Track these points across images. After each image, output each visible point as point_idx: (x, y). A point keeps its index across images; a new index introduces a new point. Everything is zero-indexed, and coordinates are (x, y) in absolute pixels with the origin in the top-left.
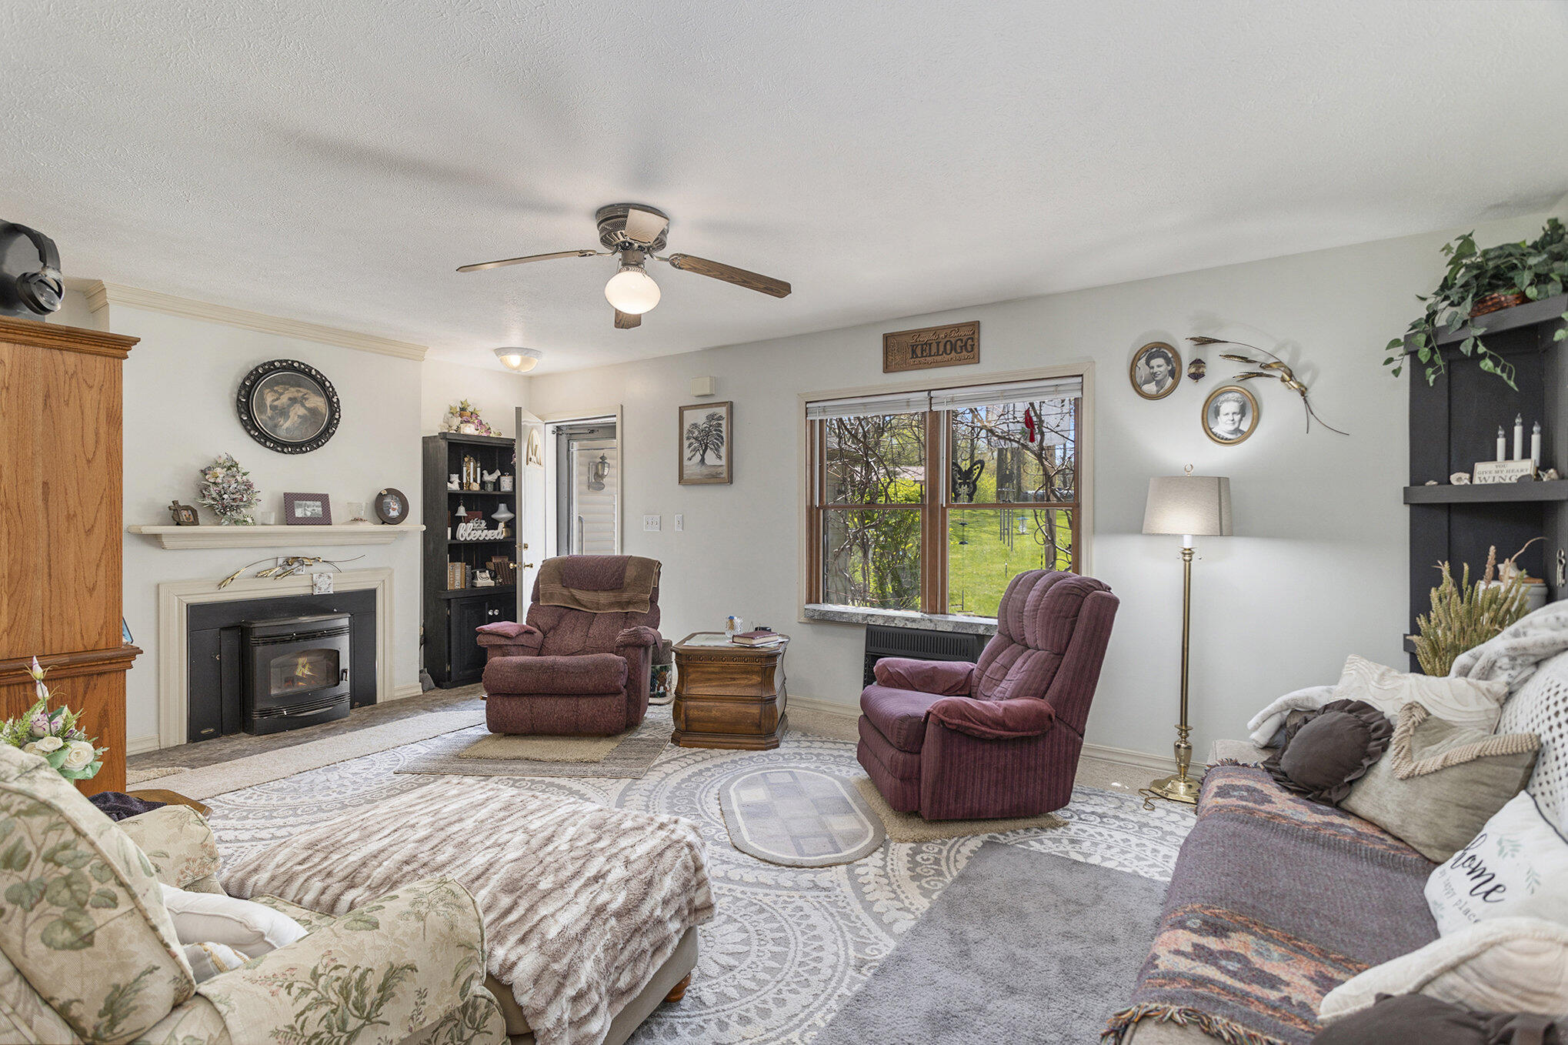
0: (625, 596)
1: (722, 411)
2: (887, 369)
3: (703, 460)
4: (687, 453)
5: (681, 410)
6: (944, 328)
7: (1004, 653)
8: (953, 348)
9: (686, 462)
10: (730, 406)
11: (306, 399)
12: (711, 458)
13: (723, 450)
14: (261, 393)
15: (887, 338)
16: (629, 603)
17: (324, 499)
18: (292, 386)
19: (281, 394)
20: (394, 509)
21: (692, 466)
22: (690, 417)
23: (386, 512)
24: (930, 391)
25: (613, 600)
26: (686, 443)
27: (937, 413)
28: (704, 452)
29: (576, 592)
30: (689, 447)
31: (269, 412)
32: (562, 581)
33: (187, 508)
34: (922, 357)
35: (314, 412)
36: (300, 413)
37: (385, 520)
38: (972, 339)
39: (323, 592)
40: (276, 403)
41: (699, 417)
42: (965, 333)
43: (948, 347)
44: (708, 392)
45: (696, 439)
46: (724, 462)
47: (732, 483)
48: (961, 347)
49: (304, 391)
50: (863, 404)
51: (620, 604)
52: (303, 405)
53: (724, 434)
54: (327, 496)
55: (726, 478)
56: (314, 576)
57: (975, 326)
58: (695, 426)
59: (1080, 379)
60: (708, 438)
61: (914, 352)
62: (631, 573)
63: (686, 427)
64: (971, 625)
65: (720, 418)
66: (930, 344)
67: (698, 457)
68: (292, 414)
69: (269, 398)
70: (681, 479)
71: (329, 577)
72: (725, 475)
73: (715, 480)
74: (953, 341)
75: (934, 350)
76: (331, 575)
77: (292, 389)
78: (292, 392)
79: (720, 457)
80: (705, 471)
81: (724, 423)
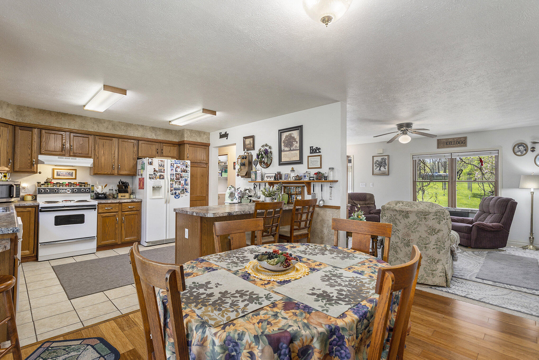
0: (367, 202)
1: (386, 157)
2: (438, 148)
3: (380, 169)
4: (375, 167)
5: (373, 157)
6: (456, 138)
7: (483, 215)
8: (459, 143)
9: (374, 170)
10: (388, 156)
12: (382, 169)
13: (386, 167)
15: (438, 140)
16: (368, 204)
21: (376, 171)
22: (375, 159)
24: (451, 153)
25: (363, 203)
26: (374, 165)
27: (453, 158)
28: (380, 167)
29: (354, 201)
30: (376, 166)
32: (351, 199)
34: (449, 144)
38: (465, 141)
41: (379, 159)
42: (462, 139)
43: (457, 142)
44: (382, 153)
45: (378, 164)
46: (387, 170)
47: (389, 175)
48: (461, 143)
50: (431, 156)
51: (366, 204)
53: (387, 163)
55: (387, 174)
57: (466, 138)
58: (377, 161)
59: (498, 151)
60: (381, 164)
61: (447, 144)
62: (368, 197)
63: (375, 161)
64: (467, 210)
65: (386, 159)
66: (452, 142)
67: (378, 168)
70: (373, 174)
72: (387, 173)
73: (384, 174)
74: (459, 141)
75: (453, 143)
79: (386, 169)
80: (380, 172)
81: (387, 160)
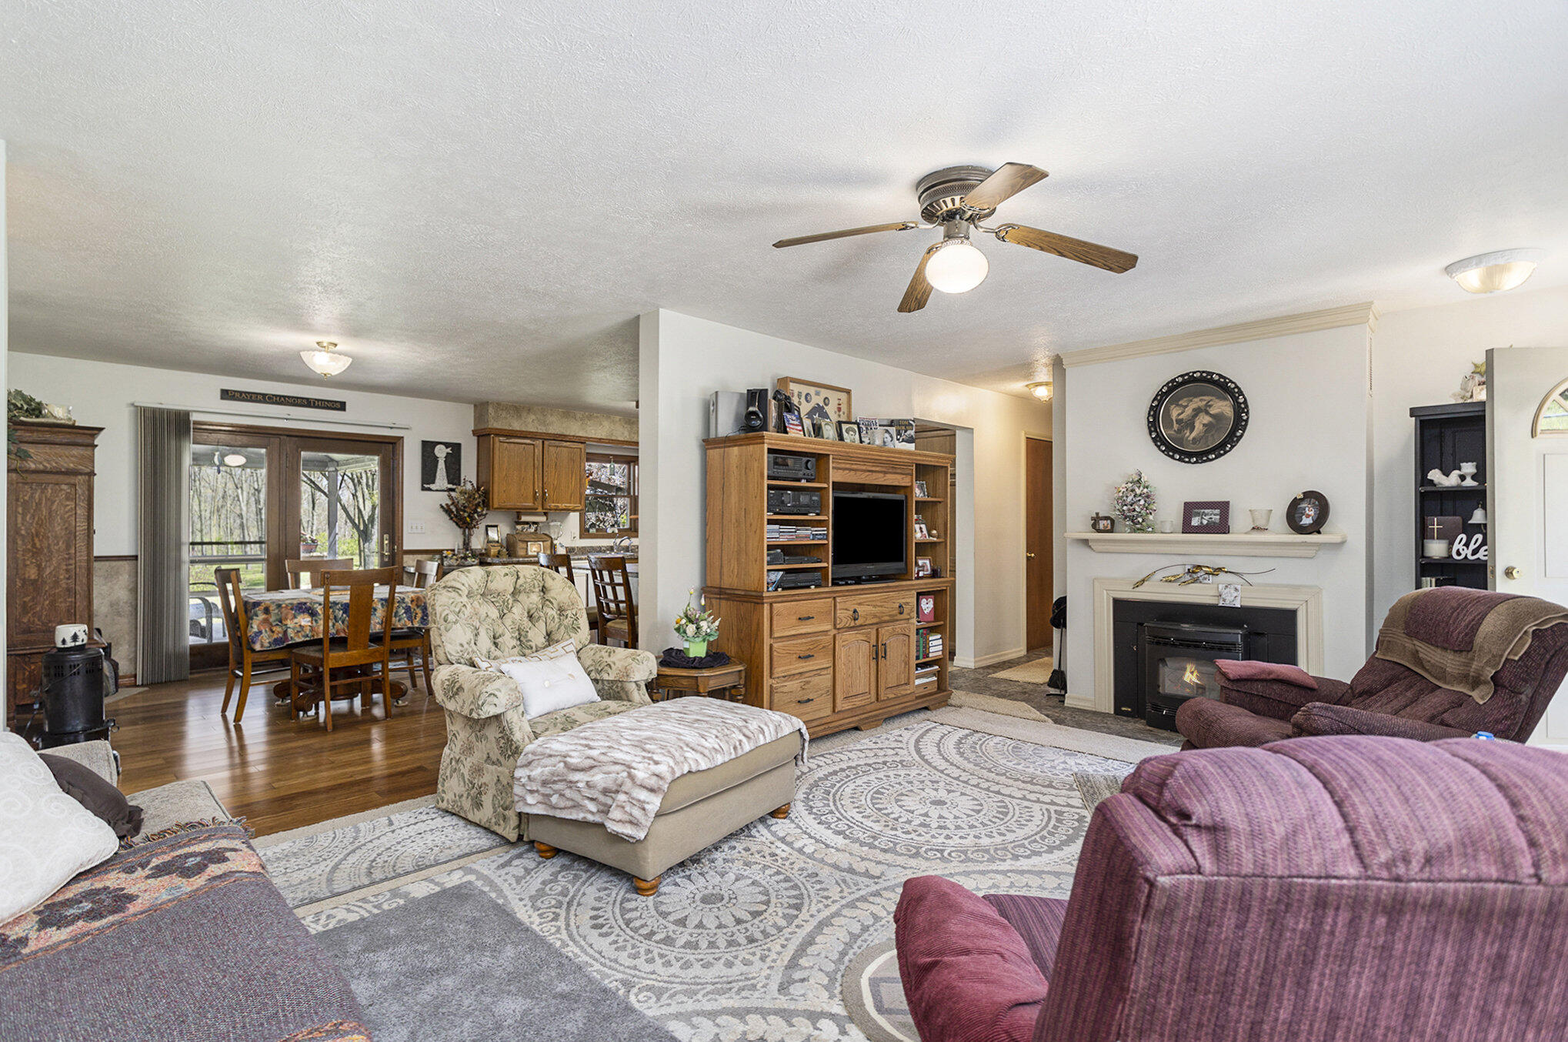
11: (1210, 406)
14: (1167, 410)
17: (1224, 507)
18: (1196, 397)
19: (1186, 406)
20: (1308, 516)
23: (1297, 520)
31: (1176, 426)
33: (1106, 518)
35: (1218, 417)
36: (1205, 422)
37: (1298, 529)
39: (1227, 604)
40: (1181, 417)
49: (1207, 398)
52: (1207, 413)
54: (1228, 503)
56: (1220, 587)
68: (1197, 424)
69: (1175, 413)
71: (1236, 590)
76: (1239, 587)
77: (1195, 400)
78: (1197, 403)
